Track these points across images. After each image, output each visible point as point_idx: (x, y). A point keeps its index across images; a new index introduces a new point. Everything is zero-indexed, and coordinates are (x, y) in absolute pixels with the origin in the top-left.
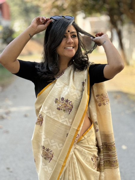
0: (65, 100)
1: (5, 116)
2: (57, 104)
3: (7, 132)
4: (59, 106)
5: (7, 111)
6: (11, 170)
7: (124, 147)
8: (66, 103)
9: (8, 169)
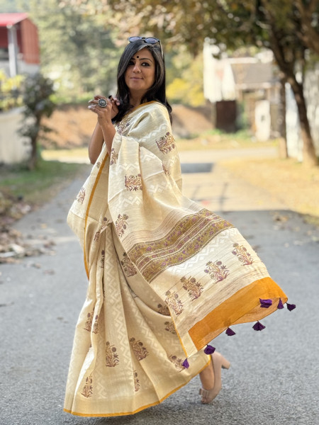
1: (43, 250)
3: (52, 273)
9: (60, 319)
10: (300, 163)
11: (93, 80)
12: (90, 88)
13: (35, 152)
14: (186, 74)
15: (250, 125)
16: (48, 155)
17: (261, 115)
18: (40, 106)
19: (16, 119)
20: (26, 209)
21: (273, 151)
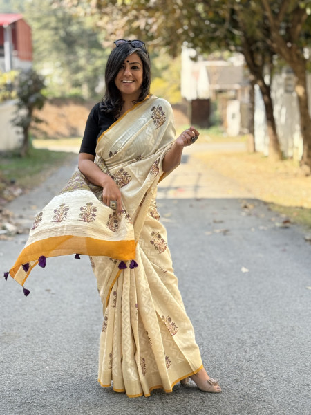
10: (267, 157)
11: (80, 76)
12: (77, 84)
13: (26, 140)
14: (165, 74)
15: (221, 122)
16: (38, 144)
17: (232, 112)
18: (32, 99)
19: (11, 110)
20: (18, 191)
21: (242, 145)
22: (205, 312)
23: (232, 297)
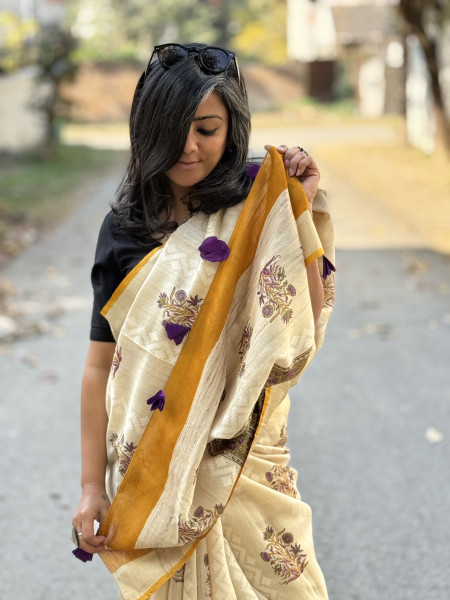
0: (188, 298)
1: (45, 325)
2: (163, 309)
3: (52, 378)
4: (168, 315)
5: (51, 307)
6: (64, 501)
7: (433, 435)
8: (192, 307)
9: (55, 497)
10: (428, 157)
11: (138, 22)
12: (133, 36)
14: (267, 19)
15: (352, 94)
16: (71, 135)
17: (370, 80)
18: (59, 68)
19: (24, 86)
20: (28, 236)
22: (369, 565)
23: (420, 516)
